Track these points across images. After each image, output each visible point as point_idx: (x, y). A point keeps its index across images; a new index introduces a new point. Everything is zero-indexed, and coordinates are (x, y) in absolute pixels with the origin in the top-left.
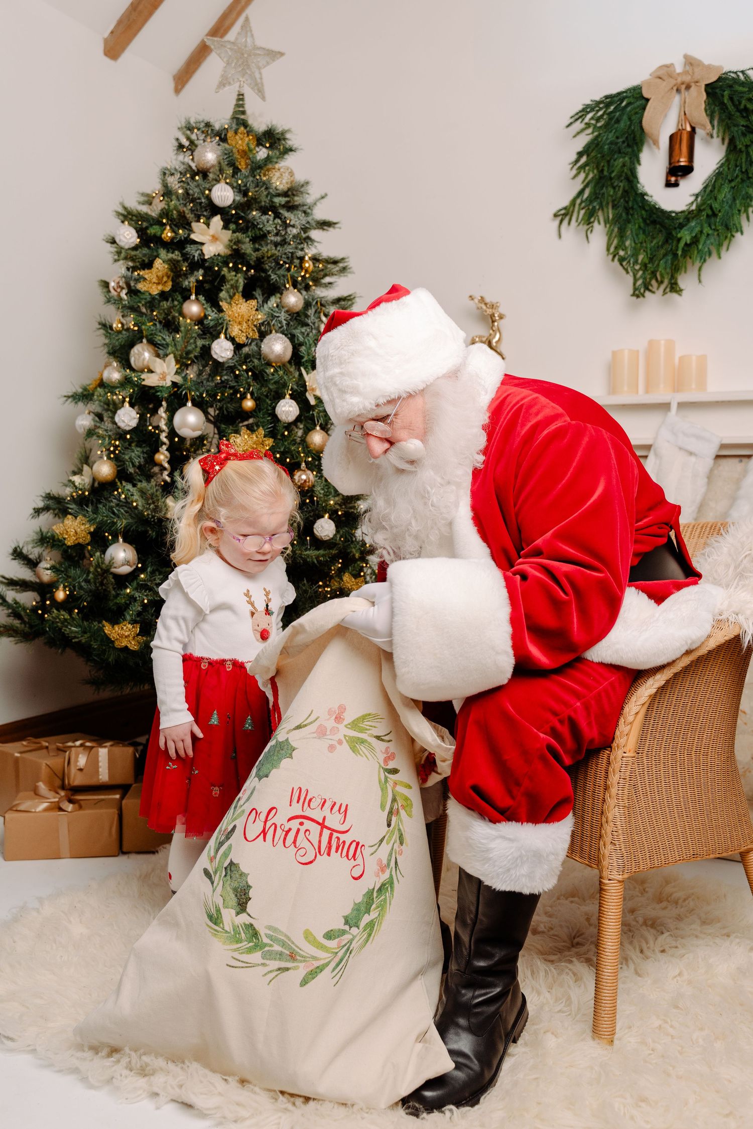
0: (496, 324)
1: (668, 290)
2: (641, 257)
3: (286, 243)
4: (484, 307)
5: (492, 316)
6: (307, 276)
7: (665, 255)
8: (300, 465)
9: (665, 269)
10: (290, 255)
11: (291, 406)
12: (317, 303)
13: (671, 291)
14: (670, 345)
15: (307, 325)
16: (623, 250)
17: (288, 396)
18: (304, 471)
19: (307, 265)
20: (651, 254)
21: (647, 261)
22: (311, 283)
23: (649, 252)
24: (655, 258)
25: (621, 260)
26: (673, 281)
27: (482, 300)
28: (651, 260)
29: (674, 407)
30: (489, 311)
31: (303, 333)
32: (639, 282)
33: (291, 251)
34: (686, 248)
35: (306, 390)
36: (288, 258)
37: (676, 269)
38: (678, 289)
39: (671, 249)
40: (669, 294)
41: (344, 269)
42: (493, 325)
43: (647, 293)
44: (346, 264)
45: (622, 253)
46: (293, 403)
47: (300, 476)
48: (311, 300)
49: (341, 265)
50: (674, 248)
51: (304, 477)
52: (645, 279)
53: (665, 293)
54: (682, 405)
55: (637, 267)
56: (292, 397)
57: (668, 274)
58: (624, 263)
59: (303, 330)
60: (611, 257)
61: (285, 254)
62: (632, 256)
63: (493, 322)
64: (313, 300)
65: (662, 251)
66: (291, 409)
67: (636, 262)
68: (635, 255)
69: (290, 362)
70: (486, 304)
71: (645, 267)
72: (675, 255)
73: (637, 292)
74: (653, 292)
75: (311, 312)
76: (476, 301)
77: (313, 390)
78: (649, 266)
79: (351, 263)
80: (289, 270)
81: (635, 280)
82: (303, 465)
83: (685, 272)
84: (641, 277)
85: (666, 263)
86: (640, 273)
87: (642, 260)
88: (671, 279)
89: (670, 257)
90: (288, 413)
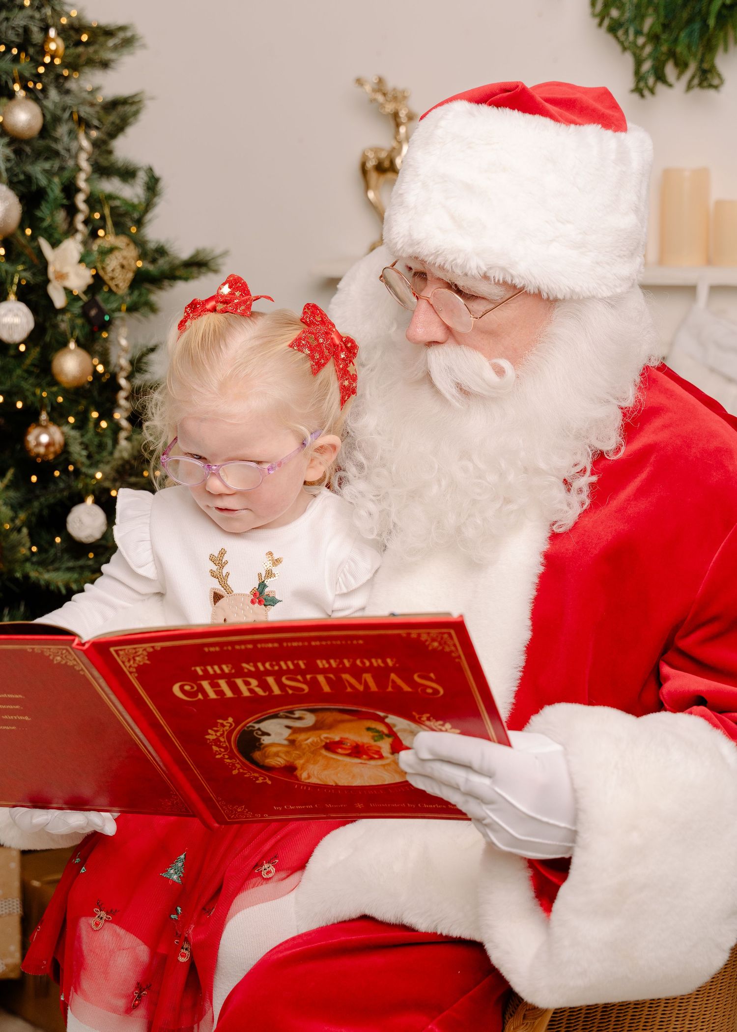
0: (402, 130)
1: (696, 81)
2: (648, 24)
3: (14, 6)
4: (380, 98)
5: (396, 115)
6: (57, 61)
7: (690, 21)
8: (38, 414)
9: (689, 47)
10: (21, 31)
11: (16, 315)
12: (72, 113)
13: (700, 85)
14: (702, 176)
15: (57, 154)
16: (618, 8)
17: (12, 297)
18: (46, 427)
19: (53, 46)
20: (666, 16)
21: (658, 29)
22: (66, 73)
23: (662, 12)
24: (673, 24)
25: (613, 29)
26: (706, 66)
27: (380, 86)
28: (665, 27)
29: (703, 292)
30: (390, 108)
31: (46, 171)
32: (647, 66)
33: (23, 23)
34: (725, 12)
35: (48, 281)
36: (18, 35)
37: (709, 48)
38: (716, 82)
39: (700, 10)
40: (697, 91)
41: (128, 42)
42: (397, 132)
43: (660, 88)
44: (129, 34)
45: (615, 13)
46: (23, 308)
47: (37, 438)
48: (59, 112)
49: (121, 35)
50: (704, 9)
51: (44, 439)
52: (656, 59)
53: (689, 87)
54: (716, 290)
55: (641, 41)
56: (22, 297)
57: (695, 56)
58: (620, 33)
59: (47, 165)
60: (597, 21)
61: (13, 28)
62: (632, 20)
63: (398, 125)
64: (64, 109)
65: (685, 15)
66: (17, 320)
67: (638, 33)
68: (639, 16)
69: (22, 226)
70: (384, 94)
71: (654, 38)
72: (705, 25)
73: (642, 85)
74: (670, 86)
75: (62, 131)
76: (368, 88)
77: (61, 276)
78: (664, 37)
79: (142, 28)
80: (16, 59)
81: (639, 63)
82: (44, 416)
83: (726, 50)
84: (650, 55)
85: (690, 35)
86: (648, 49)
87: (651, 28)
88: (702, 61)
89: (697, 26)
90: (11, 327)
